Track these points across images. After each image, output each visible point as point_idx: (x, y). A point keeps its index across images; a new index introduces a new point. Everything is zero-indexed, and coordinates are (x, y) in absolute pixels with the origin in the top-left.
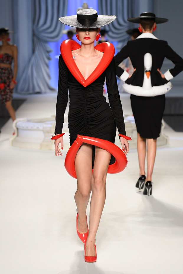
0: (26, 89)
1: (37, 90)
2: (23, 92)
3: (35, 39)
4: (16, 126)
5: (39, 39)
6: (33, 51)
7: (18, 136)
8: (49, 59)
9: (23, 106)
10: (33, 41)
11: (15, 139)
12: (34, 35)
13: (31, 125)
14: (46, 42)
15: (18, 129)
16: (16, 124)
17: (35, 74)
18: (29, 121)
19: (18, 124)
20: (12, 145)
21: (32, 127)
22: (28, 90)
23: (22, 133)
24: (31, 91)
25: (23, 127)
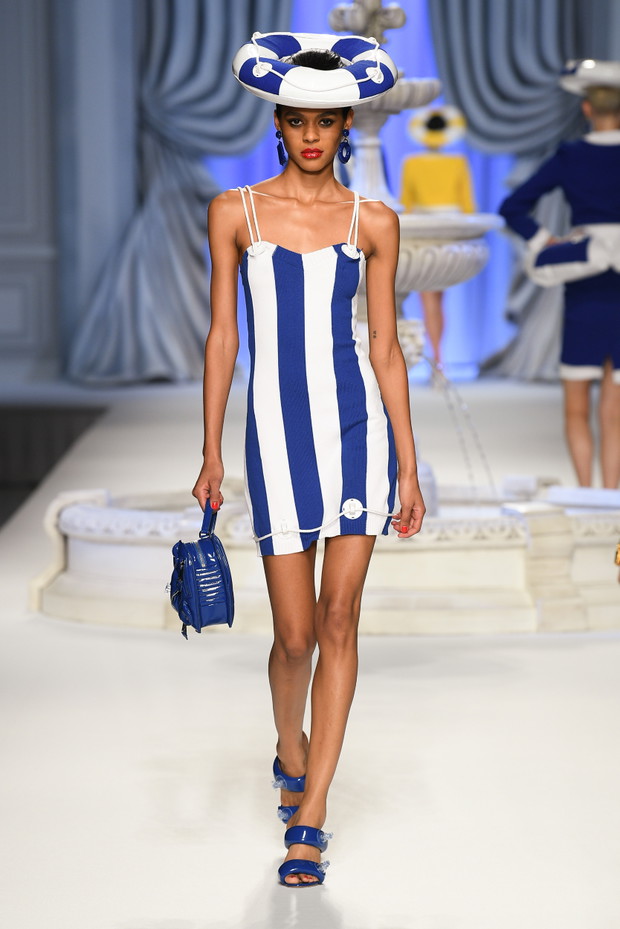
0: (106, 361)
1: (157, 367)
2: (92, 378)
3: (149, 142)
4: (57, 526)
5: (164, 141)
6: (141, 198)
7: (65, 568)
8: (207, 229)
9: (93, 440)
10: (140, 153)
11: (52, 582)
12: (143, 124)
13: (122, 521)
14: (198, 155)
15: (65, 538)
16: (59, 515)
17: (146, 297)
18: (115, 503)
19: (66, 515)
20: (41, 609)
21: (127, 532)
22: (116, 367)
23: (81, 555)
24: (129, 374)
25: (89, 530)
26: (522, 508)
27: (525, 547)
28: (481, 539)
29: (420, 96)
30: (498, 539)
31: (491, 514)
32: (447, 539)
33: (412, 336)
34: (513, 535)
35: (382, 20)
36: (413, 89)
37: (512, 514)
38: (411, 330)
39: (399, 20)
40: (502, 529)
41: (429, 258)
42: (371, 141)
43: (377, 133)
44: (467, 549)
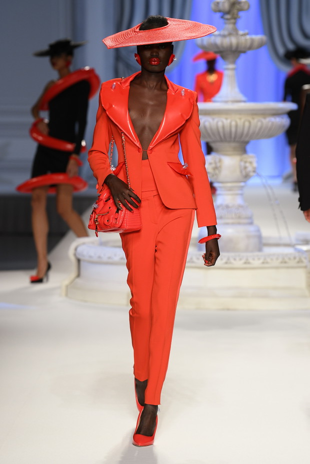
3: (121, 67)
4: (75, 255)
5: (129, 67)
7: (79, 275)
10: (116, 71)
11: (72, 282)
12: (118, 58)
13: (107, 253)
15: (79, 261)
16: (76, 249)
18: (103, 244)
19: (79, 249)
20: (67, 295)
21: (109, 258)
23: (86, 269)
25: (91, 257)
26: (305, 248)
27: (306, 267)
28: (284, 263)
29: (256, 44)
30: (293, 263)
31: (289, 251)
32: (267, 263)
33: (251, 163)
34: (300, 261)
35: (238, 6)
36: (252, 40)
37: (300, 251)
38: (250, 160)
39: (246, 7)
40: (295, 258)
41: (259, 124)
42: (231, 66)
43: (234, 62)
44: (277, 268)
